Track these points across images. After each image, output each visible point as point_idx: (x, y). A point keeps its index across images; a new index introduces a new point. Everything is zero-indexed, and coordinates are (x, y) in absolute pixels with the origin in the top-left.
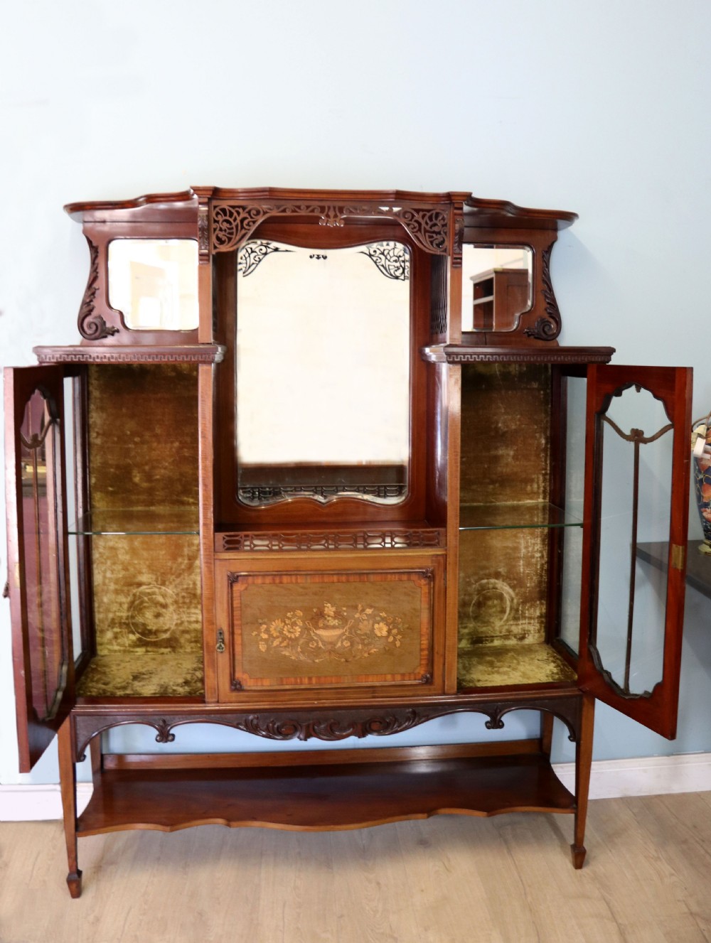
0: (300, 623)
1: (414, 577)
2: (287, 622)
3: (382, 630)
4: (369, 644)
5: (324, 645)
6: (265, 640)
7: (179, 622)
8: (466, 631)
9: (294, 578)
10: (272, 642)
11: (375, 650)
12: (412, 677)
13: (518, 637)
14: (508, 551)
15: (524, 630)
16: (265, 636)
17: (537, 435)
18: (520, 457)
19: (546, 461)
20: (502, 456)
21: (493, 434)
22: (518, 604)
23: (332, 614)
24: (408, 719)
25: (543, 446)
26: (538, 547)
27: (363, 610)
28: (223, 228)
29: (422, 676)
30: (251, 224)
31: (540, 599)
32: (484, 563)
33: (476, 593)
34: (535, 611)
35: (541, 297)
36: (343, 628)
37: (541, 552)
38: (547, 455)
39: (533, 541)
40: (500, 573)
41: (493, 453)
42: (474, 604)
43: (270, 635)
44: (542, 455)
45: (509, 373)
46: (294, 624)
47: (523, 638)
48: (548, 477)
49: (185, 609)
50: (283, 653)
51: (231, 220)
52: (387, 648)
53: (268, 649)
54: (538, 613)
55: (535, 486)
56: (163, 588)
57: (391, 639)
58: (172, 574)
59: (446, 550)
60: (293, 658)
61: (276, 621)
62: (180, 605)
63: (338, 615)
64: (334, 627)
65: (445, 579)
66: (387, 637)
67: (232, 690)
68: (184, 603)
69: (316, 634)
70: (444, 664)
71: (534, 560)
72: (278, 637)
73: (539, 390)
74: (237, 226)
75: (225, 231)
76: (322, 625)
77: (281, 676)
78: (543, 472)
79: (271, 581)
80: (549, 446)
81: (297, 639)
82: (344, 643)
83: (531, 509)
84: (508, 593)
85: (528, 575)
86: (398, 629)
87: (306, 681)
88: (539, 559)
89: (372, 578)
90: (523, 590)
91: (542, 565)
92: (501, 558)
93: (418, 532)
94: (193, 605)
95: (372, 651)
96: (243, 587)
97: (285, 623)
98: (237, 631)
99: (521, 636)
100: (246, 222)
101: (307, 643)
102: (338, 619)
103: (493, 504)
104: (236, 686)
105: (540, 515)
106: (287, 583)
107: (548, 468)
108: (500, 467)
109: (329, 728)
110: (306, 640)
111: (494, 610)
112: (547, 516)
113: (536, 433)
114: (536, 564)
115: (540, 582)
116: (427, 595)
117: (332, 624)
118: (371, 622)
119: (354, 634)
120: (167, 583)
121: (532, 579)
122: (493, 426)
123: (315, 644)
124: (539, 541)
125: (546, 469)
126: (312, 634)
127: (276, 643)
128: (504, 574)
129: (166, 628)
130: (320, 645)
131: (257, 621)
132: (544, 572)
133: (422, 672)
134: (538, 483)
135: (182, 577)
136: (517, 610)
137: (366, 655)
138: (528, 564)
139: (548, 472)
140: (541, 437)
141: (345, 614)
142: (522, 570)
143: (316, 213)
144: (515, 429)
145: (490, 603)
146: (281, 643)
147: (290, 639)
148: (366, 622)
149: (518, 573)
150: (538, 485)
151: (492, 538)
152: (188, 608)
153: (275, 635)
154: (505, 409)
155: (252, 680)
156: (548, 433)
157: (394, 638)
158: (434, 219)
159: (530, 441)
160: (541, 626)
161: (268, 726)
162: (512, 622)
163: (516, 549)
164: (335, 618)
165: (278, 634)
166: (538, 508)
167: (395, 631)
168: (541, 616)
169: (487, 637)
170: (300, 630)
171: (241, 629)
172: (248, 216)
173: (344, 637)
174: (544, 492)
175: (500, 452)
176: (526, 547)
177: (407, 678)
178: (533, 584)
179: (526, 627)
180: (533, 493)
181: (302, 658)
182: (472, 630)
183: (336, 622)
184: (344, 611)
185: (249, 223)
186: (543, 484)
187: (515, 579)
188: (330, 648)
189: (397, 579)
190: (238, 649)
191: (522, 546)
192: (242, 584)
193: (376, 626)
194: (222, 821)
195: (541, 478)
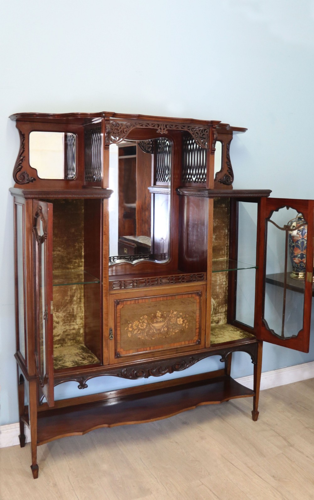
0: (146, 321)
1: (194, 295)
2: (140, 322)
3: (180, 321)
4: (175, 328)
5: (156, 331)
6: (131, 331)
7: (65, 330)
9: (144, 300)
10: (134, 332)
11: (177, 331)
12: (193, 342)
13: (216, 322)
14: (213, 282)
15: (219, 319)
16: (130, 329)
17: (224, 228)
19: (228, 240)
22: (217, 307)
23: (160, 316)
24: (190, 362)
25: (227, 233)
26: (225, 280)
27: (173, 313)
28: (115, 132)
29: (197, 341)
31: (225, 304)
34: (223, 309)
35: (226, 165)
36: (164, 322)
37: (226, 282)
38: (228, 237)
39: (222, 277)
43: (133, 329)
44: (226, 237)
46: (143, 322)
47: (218, 322)
48: (229, 247)
49: (68, 324)
50: (139, 337)
51: (119, 128)
52: (182, 329)
53: (132, 336)
54: (224, 310)
55: (223, 252)
56: (57, 313)
57: (184, 325)
58: (62, 306)
59: (207, 282)
60: (143, 338)
61: (136, 322)
62: (66, 321)
63: (162, 316)
64: (160, 322)
65: (206, 295)
66: (183, 324)
67: (115, 358)
68: (68, 320)
69: (153, 326)
70: (205, 334)
71: (223, 286)
72: (136, 329)
73: (225, 207)
74: (121, 131)
75: (116, 134)
76: (155, 321)
77: (137, 348)
79: (134, 303)
80: (229, 233)
81: (144, 329)
82: (165, 329)
83: (221, 262)
84: (213, 302)
85: (221, 292)
86: (187, 320)
87: (148, 349)
88: (225, 285)
89: (177, 297)
90: (218, 299)
91: (226, 288)
93: (195, 275)
94: (72, 321)
95: (176, 331)
96: (122, 306)
97: (139, 322)
98: (118, 329)
101: (149, 331)
102: (162, 318)
104: (117, 355)
105: (225, 265)
106: (141, 303)
107: (229, 243)
109: (158, 371)
110: (148, 329)
112: (228, 265)
114: (224, 288)
115: (225, 296)
116: (199, 303)
117: (160, 321)
118: (176, 318)
119: (169, 324)
120: (59, 310)
121: (222, 294)
123: (152, 331)
124: (225, 277)
125: (227, 244)
126: (151, 326)
127: (135, 332)
129: (58, 334)
130: (155, 331)
131: (127, 322)
132: (227, 291)
133: (197, 339)
134: (224, 250)
135: (67, 307)
136: (216, 309)
137: (174, 334)
138: (220, 288)
139: (229, 245)
140: (226, 229)
141: (165, 315)
142: (218, 291)
143: (156, 128)
146: (137, 332)
147: (142, 329)
148: (174, 318)
149: (217, 292)
150: (225, 251)
152: (70, 322)
153: (135, 329)
155: (125, 352)
156: (229, 228)
157: (185, 324)
158: (203, 132)
159: (222, 231)
160: (225, 316)
161: (131, 373)
162: (214, 315)
163: (216, 281)
164: (161, 317)
165: (136, 328)
166: (224, 262)
167: (186, 321)
168: (225, 312)
170: (146, 325)
171: (120, 327)
173: (165, 326)
174: (227, 254)
176: (220, 280)
177: (190, 342)
178: (222, 297)
179: (219, 317)
180: (222, 255)
181: (147, 338)
183: (161, 319)
184: (165, 314)
185: (127, 130)
186: (227, 251)
187: (215, 295)
188: (158, 332)
189: (187, 297)
190: (119, 337)
191: (218, 279)
192: (121, 305)
193: (178, 319)
194: (106, 425)
195: (226, 248)
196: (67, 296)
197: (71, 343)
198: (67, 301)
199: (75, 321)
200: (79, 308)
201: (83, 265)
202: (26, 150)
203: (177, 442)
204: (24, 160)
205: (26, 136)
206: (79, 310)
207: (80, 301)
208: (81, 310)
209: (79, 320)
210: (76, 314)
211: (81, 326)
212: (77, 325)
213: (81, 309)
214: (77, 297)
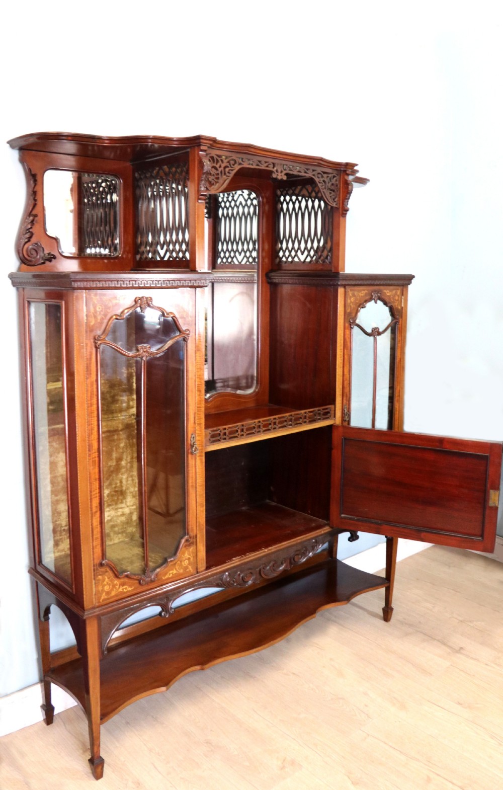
24: (313, 547)
28: (212, 173)
30: (231, 171)
49: (113, 507)
51: (217, 166)
59: (335, 420)
62: (110, 503)
68: (113, 501)
74: (221, 172)
75: (213, 175)
93: (320, 410)
94: (120, 501)
100: (227, 170)
109: (272, 568)
135: (111, 478)
143: (270, 168)
152: (116, 504)
158: (332, 180)
161: (236, 579)
172: (229, 166)
185: (230, 170)
194: (198, 667)
196: (112, 460)
197: (119, 539)
198: (112, 469)
199: (124, 501)
200: (130, 479)
201: (135, 406)
202: (38, 203)
203: (294, 674)
204: (36, 222)
205: (38, 178)
206: (130, 482)
207: (132, 467)
208: (133, 482)
209: (131, 499)
210: (126, 490)
211: (134, 509)
212: (128, 507)
213: (133, 480)
214: (126, 460)
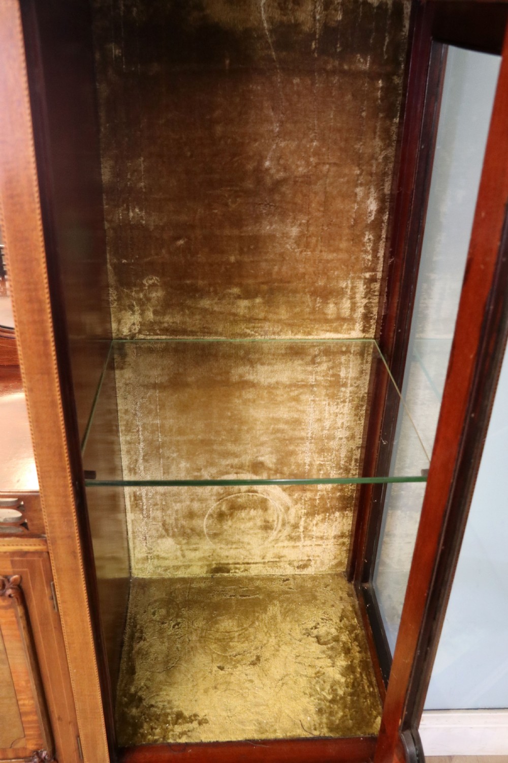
8: (198, 554)
13: (296, 564)
14: (281, 426)
15: (309, 556)
17: (360, 191)
18: (314, 240)
20: (272, 237)
21: (249, 185)
22: (298, 516)
25: (373, 218)
31: (343, 509)
32: (230, 447)
33: (214, 497)
34: (330, 526)
38: (378, 238)
39: (334, 410)
40: (262, 463)
41: (250, 229)
42: (211, 516)
44: (368, 236)
45: (297, 25)
48: (377, 286)
54: (336, 531)
55: (346, 304)
71: (333, 444)
73: (372, 76)
78: (368, 275)
80: (386, 217)
83: (330, 351)
88: (344, 441)
90: (309, 494)
92: (264, 438)
99: (301, 563)
103: (248, 339)
105: (352, 364)
107: (380, 267)
108: (266, 260)
111: (250, 524)
112: (368, 366)
113: (356, 186)
114: (339, 451)
122: (250, 167)
124: (347, 408)
125: (374, 269)
128: (271, 466)
132: (353, 463)
134: (352, 298)
136: (296, 526)
138: (321, 450)
139: (379, 275)
140: (367, 196)
142: (307, 459)
144: (304, 176)
145: (243, 514)
149: (299, 465)
150: (353, 304)
151: (246, 402)
154: (282, 123)
156: (387, 189)
159: (339, 204)
160: (339, 549)
162: (286, 543)
163: (297, 423)
166: (348, 349)
169: (238, 563)
174: (366, 317)
175: (267, 228)
176: (318, 420)
179: (312, 551)
180: (341, 319)
182: (207, 554)
186: (365, 301)
187: (293, 476)
191: (310, 418)
195: (361, 288)
